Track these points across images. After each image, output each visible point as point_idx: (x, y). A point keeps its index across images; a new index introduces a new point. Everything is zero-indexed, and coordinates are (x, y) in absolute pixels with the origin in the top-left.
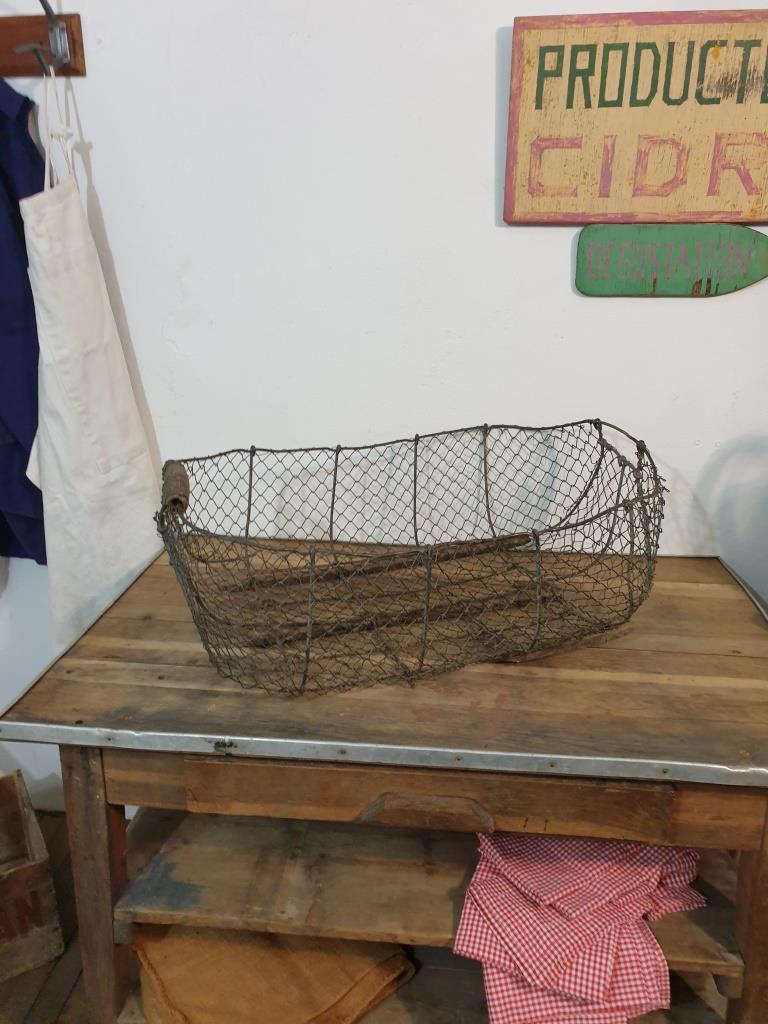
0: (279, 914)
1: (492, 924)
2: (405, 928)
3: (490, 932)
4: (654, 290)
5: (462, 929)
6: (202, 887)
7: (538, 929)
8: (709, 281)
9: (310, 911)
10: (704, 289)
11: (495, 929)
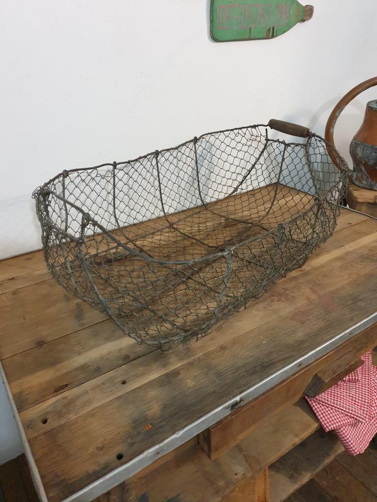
0: (236, 477)
1: (332, 406)
2: (297, 436)
3: (334, 410)
4: (250, 36)
5: (321, 418)
6: (179, 495)
7: (351, 395)
8: (273, 29)
9: (247, 462)
10: (271, 34)
11: (335, 407)
